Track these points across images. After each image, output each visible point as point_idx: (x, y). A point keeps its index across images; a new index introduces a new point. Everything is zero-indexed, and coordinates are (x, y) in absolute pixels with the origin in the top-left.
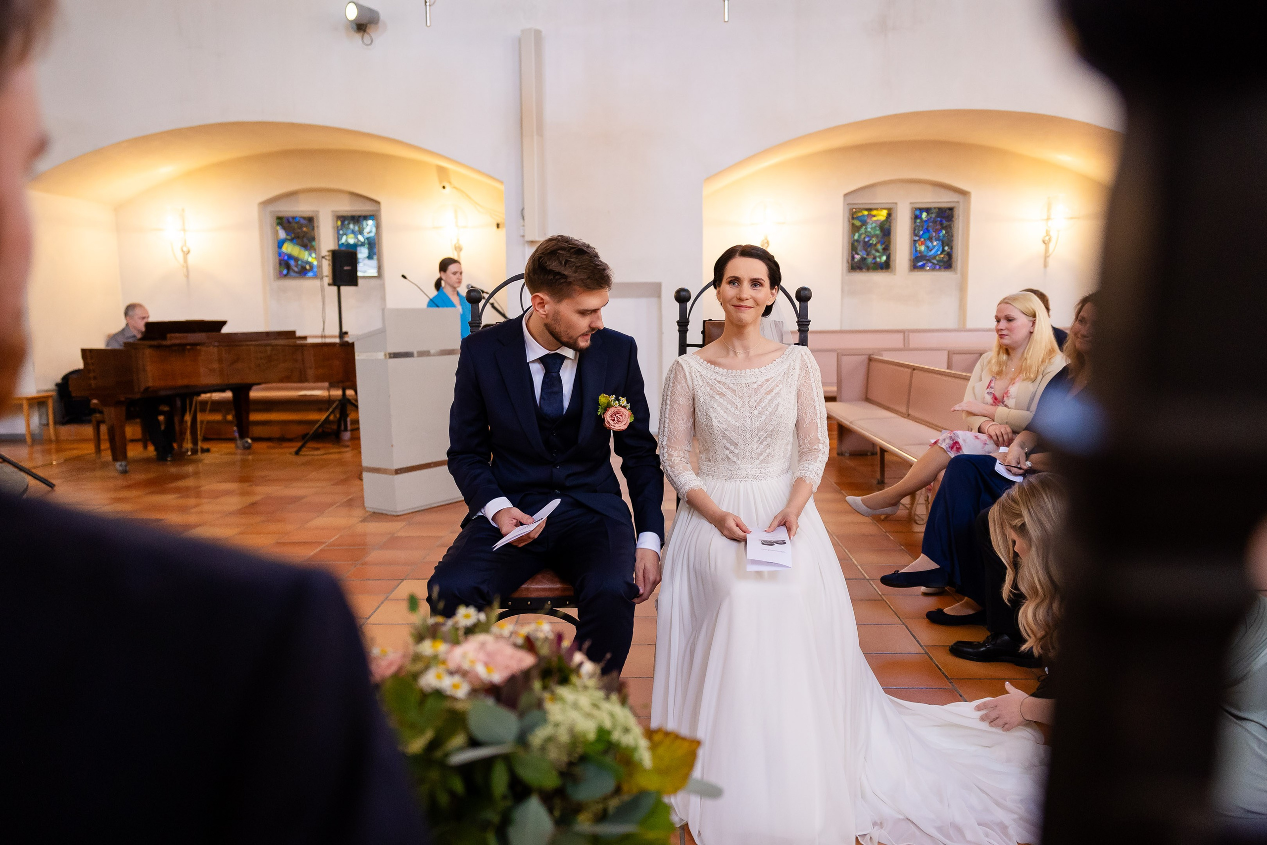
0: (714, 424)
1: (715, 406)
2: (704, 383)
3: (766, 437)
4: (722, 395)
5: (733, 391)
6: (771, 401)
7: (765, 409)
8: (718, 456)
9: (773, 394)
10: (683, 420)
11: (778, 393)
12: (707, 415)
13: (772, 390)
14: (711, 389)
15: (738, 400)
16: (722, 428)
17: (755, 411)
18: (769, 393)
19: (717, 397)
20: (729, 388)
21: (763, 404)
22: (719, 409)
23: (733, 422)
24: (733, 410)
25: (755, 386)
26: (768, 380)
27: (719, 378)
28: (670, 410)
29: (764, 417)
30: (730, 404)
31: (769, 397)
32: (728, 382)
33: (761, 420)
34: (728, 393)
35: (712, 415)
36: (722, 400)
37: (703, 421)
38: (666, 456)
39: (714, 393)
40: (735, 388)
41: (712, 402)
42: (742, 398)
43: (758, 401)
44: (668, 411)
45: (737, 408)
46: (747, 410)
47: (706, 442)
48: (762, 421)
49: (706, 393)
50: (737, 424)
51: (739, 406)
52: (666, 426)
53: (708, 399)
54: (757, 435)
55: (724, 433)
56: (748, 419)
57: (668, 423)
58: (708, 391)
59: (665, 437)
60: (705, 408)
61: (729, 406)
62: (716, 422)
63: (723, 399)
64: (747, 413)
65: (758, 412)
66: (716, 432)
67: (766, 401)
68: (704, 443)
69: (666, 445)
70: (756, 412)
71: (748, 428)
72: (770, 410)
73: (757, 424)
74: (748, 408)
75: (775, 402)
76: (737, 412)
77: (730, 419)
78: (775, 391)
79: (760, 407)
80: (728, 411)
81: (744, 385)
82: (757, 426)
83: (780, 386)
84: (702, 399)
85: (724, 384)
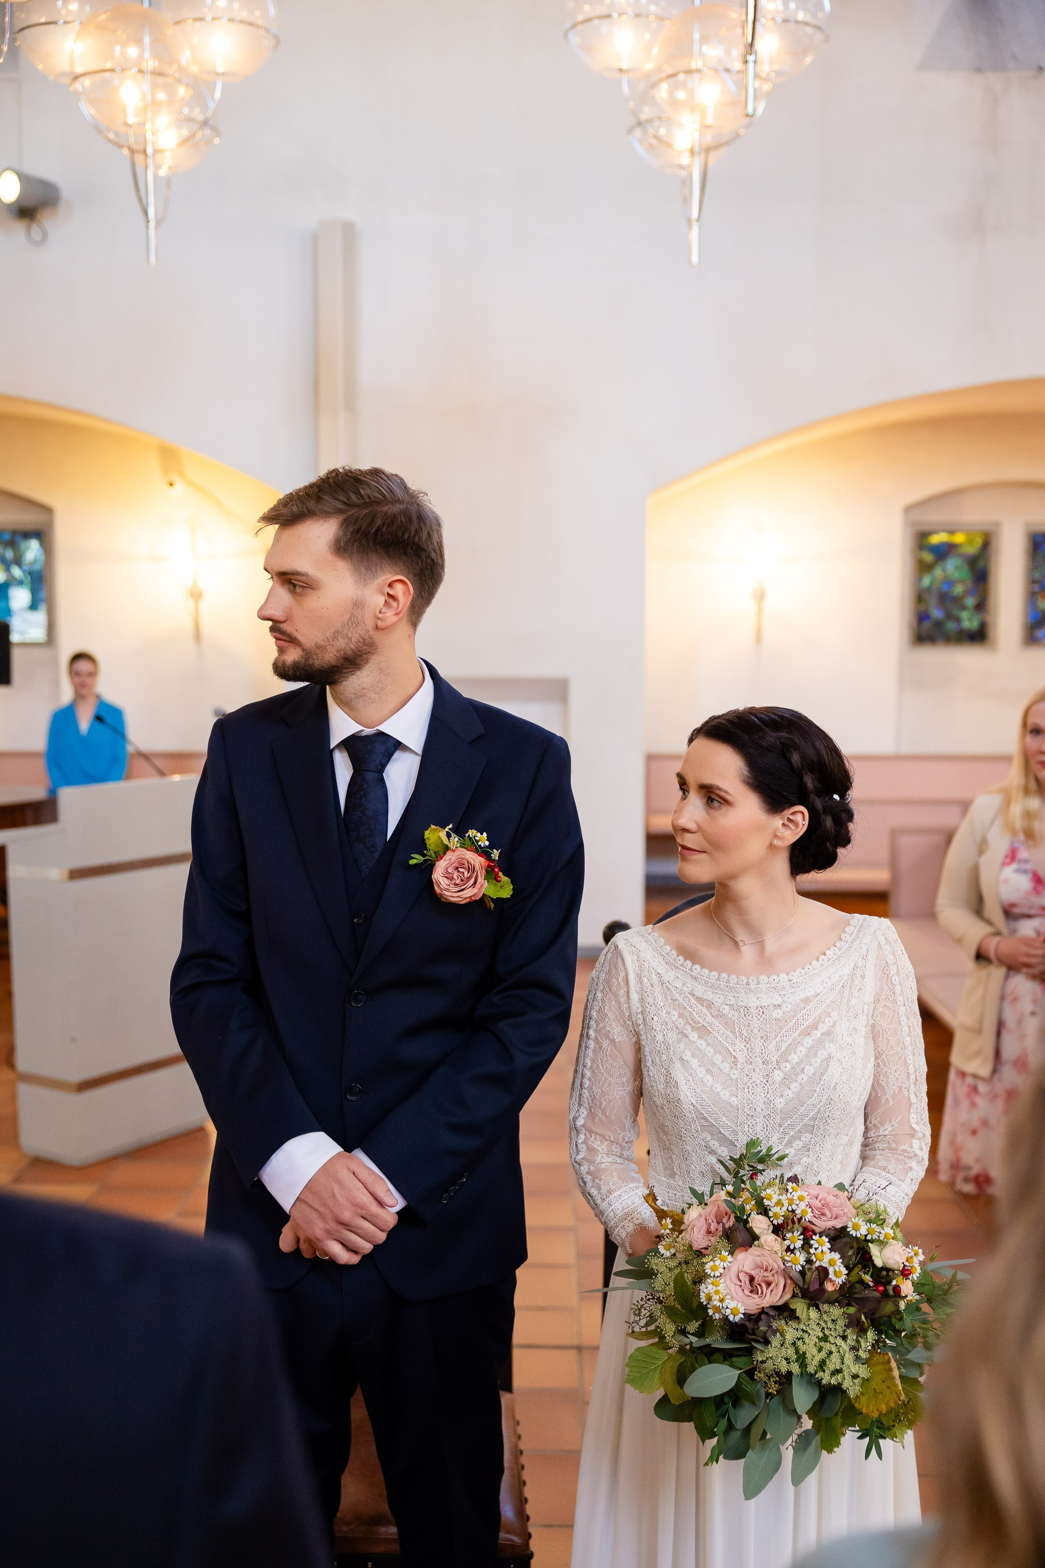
0: (682, 1098)
1: (688, 1056)
2: (667, 1000)
3: (800, 1131)
4: (704, 1031)
5: (729, 1024)
6: (813, 1051)
7: (798, 1070)
8: (693, 1167)
9: (817, 1034)
10: (621, 1076)
11: (828, 1033)
12: (668, 1074)
13: (815, 1026)
14: (681, 1015)
15: (740, 1045)
16: (699, 1107)
17: (777, 1072)
18: (807, 1032)
19: (694, 1036)
20: (720, 1016)
21: (794, 1058)
22: (695, 1063)
23: (725, 1095)
24: (726, 1067)
25: (778, 1014)
26: (807, 1000)
27: (700, 991)
28: (594, 1051)
29: (795, 1087)
30: (720, 1053)
31: (808, 1041)
32: (718, 1000)
33: (789, 1093)
34: (719, 1028)
35: (679, 1075)
36: (704, 1043)
37: (661, 1087)
38: (584, 1150)
39: (688, 1028)
40: (733, 1015)
41: (682, 1046)
42: (747, 1040)
43: (783, 1049)
44: (590, 1052)
45: (735, 1062)
46: (757, 1070)
47: (666, 1133)
48: (791, 1095)
49: (670, 1024)
50: (735, 1101)
51: (741, 1059)
52: (586, 1086)
53: (672, 1037)
54: (780, 1126)
55: (705, 1119)
56: (759, 1090)
57: (589, 1079)
58: (674, 1018)
59: (582, 1110)
60: (664, 1057)
61: (718, 1059)
62: (686, 1094)
63: (706, 1041)
64: (758, 1077)
65: (782, 1075)
66: (688, 1114)
67: (801, 1051)
68: (661, 1134)
69: (583, 1126)
70: (778, 1076)
71: (759, 1109)
72: (809, 1071)
73: (780, 1103)
74: (761, 1066)
75: (822, 1054)
76: (735, 1074)
77: (718, 1088)
78: (823, 1028)
79: (788, 1065)
80: (715, 1070)
81: (752, 1010)
82: (779, 1106)
83: (834, 1014)
84: (659, 1037)
85: (710, 1005)
